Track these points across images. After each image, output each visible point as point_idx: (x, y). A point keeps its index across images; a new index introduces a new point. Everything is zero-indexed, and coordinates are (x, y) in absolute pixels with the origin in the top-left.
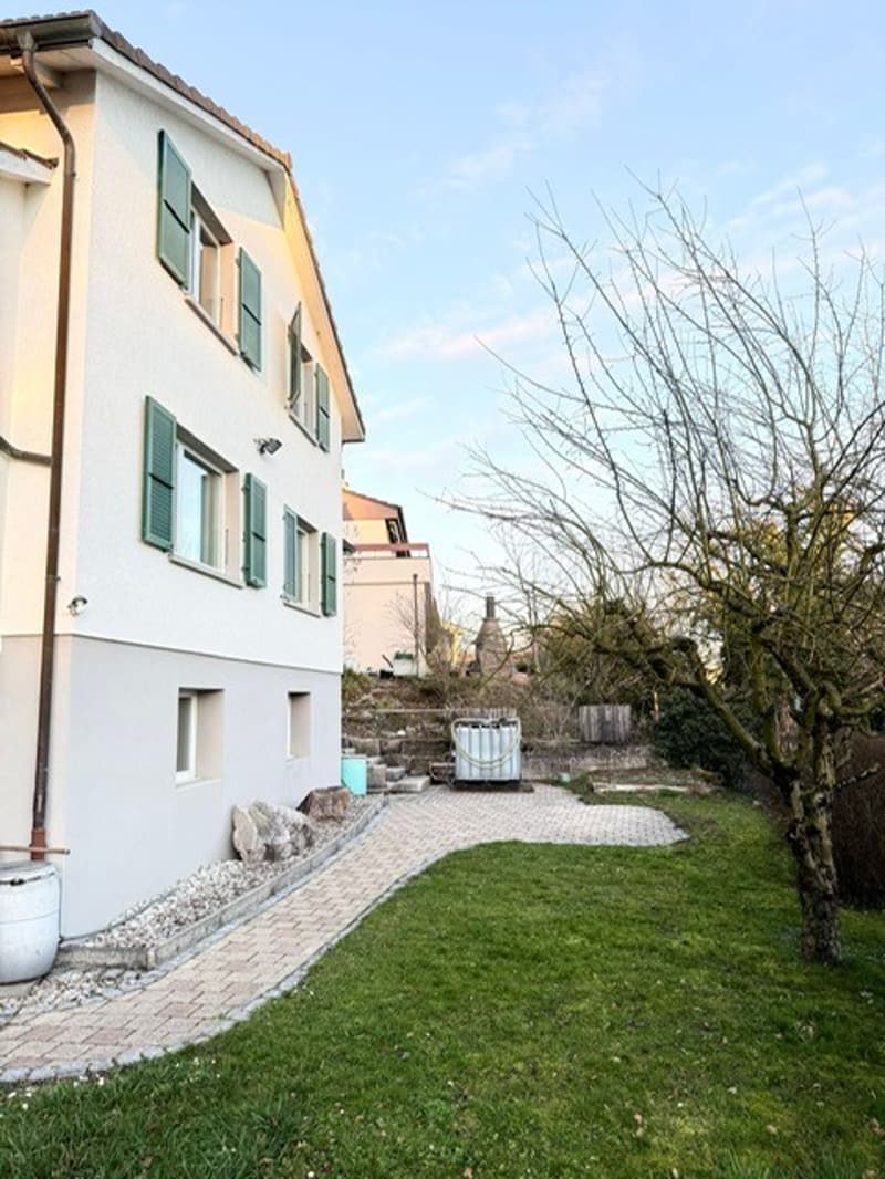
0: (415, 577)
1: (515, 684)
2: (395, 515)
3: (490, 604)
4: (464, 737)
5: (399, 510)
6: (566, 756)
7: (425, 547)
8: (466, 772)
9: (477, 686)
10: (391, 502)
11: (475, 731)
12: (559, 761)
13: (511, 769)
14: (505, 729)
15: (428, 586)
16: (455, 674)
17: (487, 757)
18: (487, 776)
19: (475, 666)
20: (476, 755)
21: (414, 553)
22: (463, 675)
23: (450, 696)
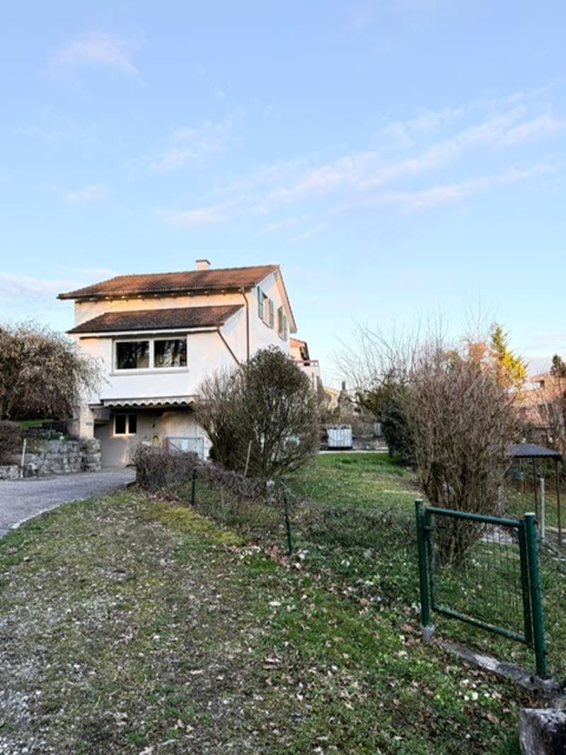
0: (313, 374)
1: (353, 416)
2: (304, 345)
3: (344, 384)
4: (331, 433)
5: (306, 344)
6: (369, 441)
7: (317, 361)
8: (332, 443)
9: (338, 417)
10: (302, 340)
11: (335, 431)
12: (365, 442)
13: (348, 443)
14: (346, 430)
15: (318, 378)
16: (329, 412)
17: (339, 439)
18: (339, 445)
19: (338, 409)
20: (335, 438)
21: (312, 364)
22: (332, 413)
23: (327, 421)
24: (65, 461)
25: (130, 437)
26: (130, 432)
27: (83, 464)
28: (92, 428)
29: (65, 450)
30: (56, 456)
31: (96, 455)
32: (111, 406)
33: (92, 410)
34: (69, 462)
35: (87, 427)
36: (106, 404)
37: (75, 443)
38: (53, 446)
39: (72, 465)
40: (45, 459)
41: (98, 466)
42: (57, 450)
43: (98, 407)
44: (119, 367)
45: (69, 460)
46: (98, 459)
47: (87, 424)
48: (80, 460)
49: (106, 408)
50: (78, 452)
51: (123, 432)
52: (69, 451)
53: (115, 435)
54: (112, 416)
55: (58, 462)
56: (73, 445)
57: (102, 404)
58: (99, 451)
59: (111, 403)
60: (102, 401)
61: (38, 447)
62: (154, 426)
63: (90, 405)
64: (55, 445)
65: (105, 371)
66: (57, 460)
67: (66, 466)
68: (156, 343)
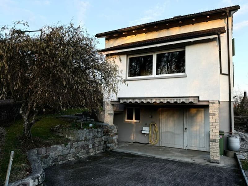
24: (91, 146)
25: (136, 122)
26: (136, 119)
27: (105, 145)
28: (112, 117)
29: (91, 137)
30: (82, 143)
31: (114, 138)
32: (125, 102)
33: (113, 105)
34: (94, 146)
35: (109, 116)
36: (122, 101)
37: (99, 130)
38: (81, 135)
39: (96, 149)
40: (71, 148)
41: (115, 145)
42: (83, 138)
43: (116, 103)
44: (131, 75)
45: (93, 145)
46: (116, 140)
47: (110, 114)
48: (102, 143)
49: (122, 103)
50: (101, 137)
51: (132, 119)
52: (95, 137)
53: (126, 120)
54: (125, 109)
55: (84, 149)
56: (98, 132)
57: (119, 101)
58: (116, 134)
59: (125, 101)
60: (119, 99)
61: (69, 135)
62: (152, 117)
63: (111, 101)
64: (83, 134)
65: (122, 72)
66: (83, 147)
67: (91, 150)
68: (158, 56)
